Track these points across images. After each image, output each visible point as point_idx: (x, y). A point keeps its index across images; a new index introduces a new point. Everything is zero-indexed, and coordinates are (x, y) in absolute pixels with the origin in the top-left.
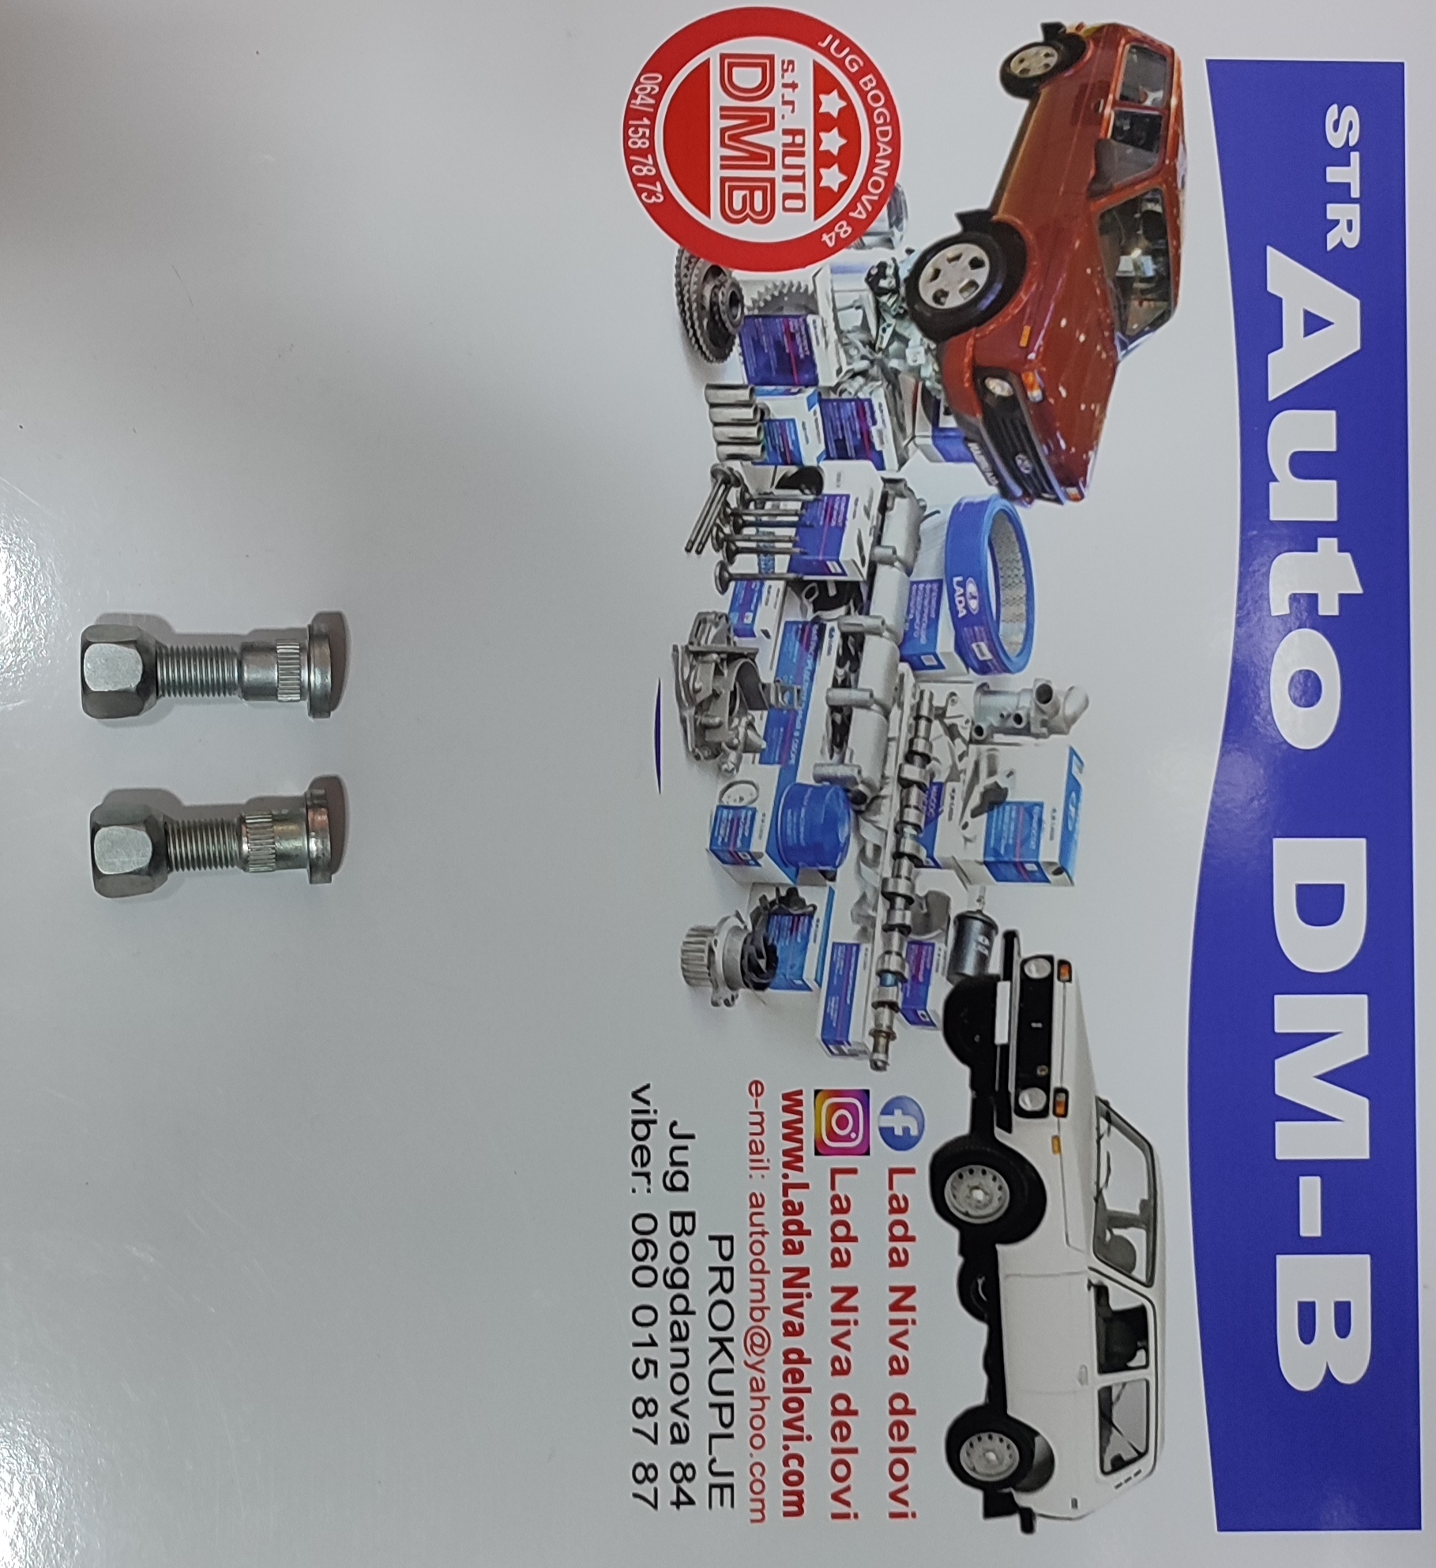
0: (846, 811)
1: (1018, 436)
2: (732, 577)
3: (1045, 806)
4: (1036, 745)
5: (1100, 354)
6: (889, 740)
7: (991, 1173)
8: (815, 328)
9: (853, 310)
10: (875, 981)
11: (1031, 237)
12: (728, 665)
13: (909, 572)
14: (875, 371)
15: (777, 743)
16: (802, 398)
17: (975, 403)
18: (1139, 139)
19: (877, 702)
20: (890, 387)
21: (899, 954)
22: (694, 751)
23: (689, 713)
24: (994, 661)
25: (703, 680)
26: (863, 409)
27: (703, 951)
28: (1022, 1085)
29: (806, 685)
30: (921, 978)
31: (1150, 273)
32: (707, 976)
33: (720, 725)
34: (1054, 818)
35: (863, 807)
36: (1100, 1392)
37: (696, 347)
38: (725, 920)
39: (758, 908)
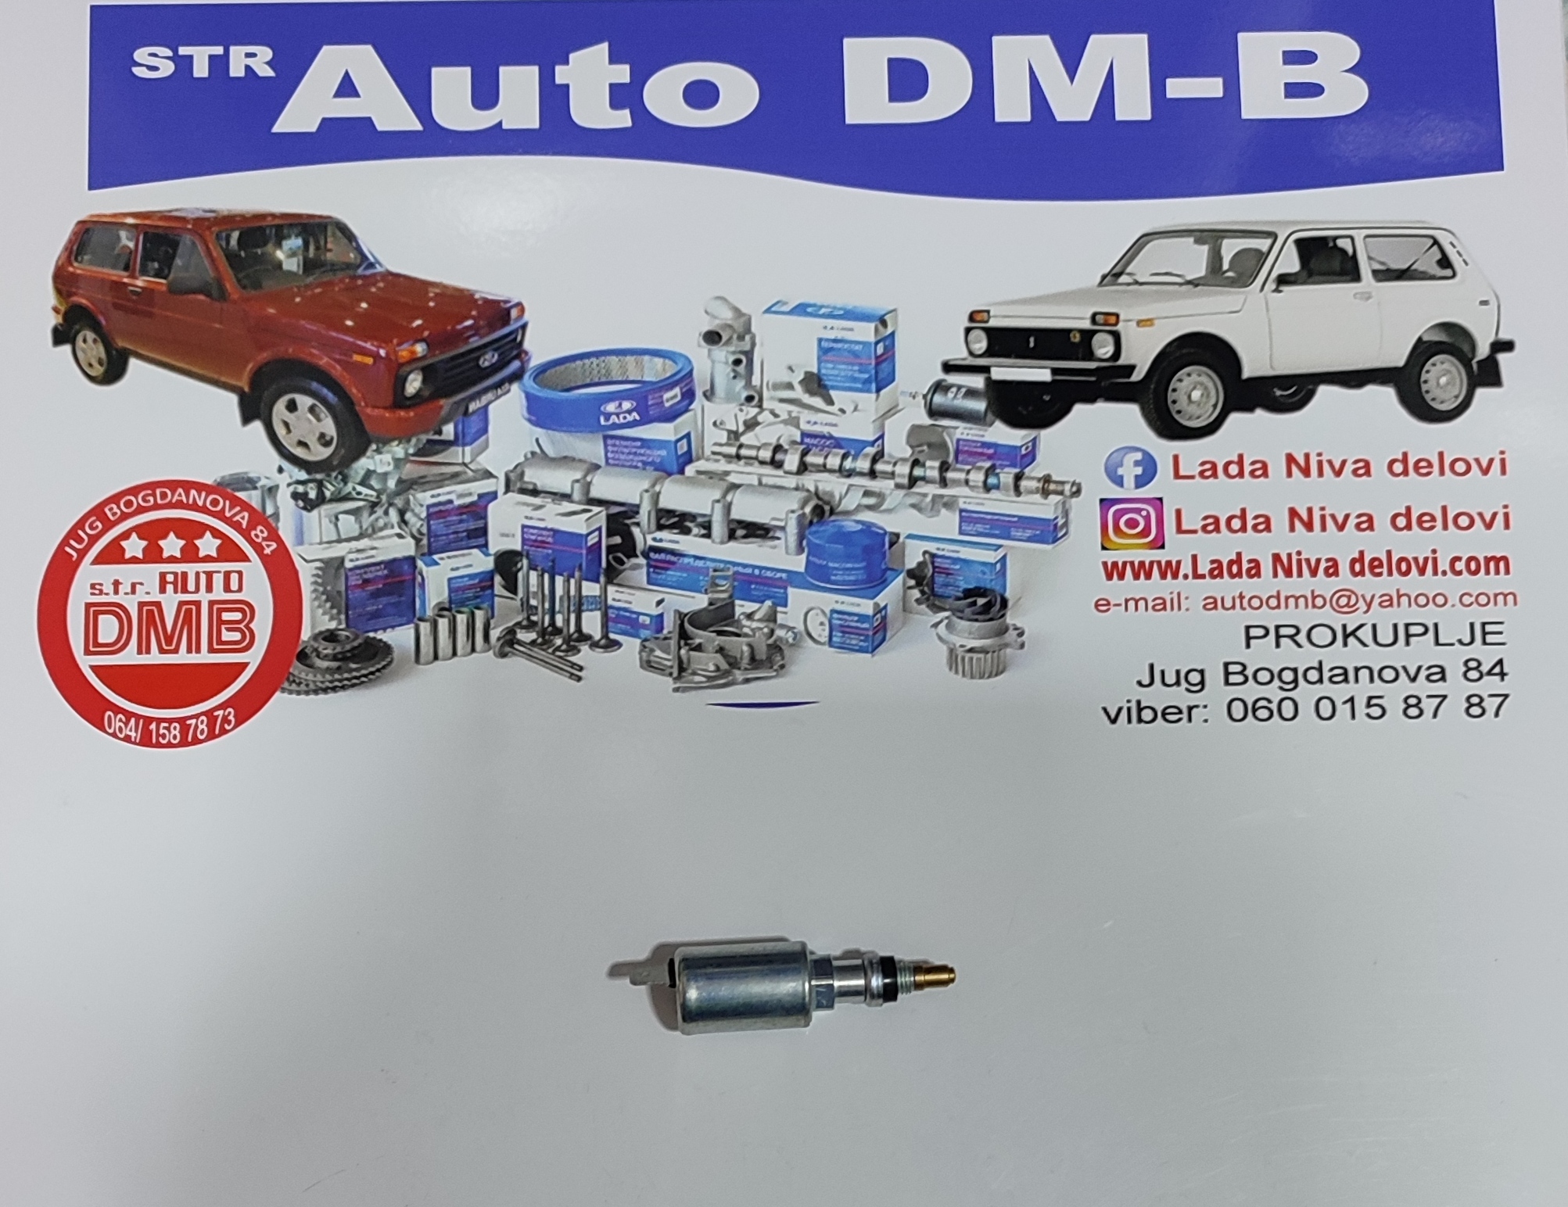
0: (831, 524)
1: (461, 365)
2: (605, 636)
3: (821, 336)
4: (762, 345)
5: (379, 289)
6: (760, 483)
7: (1174, 384)
8: (357, 559)
9: (340, 524)
10: (994, 494)
11: (265, 355)
12: (691, 639)
13: (597, 467)
14: (399, 502)
15: (767, 591)
16: (427, 572)
17: (431, 406)
18: (167, 252)
19: (724, 496)
20: (415, 487)
21: (968, 472)
22: (776, 670)
23: (739, 675)
24: (683, 385)
25: (707, 662)
26: (436, 513)
27: (971, 659)
28: (1090, 355)
29: (709, 563)
30: (991, 451)
31: (299, 242)
32: (996, 654)
33: (750, 645)
34: (832, 328)
35: (827, 508)
36: (1379, 280)
37: (377, 674)
38: (940, 638)
39: (928, 606)
